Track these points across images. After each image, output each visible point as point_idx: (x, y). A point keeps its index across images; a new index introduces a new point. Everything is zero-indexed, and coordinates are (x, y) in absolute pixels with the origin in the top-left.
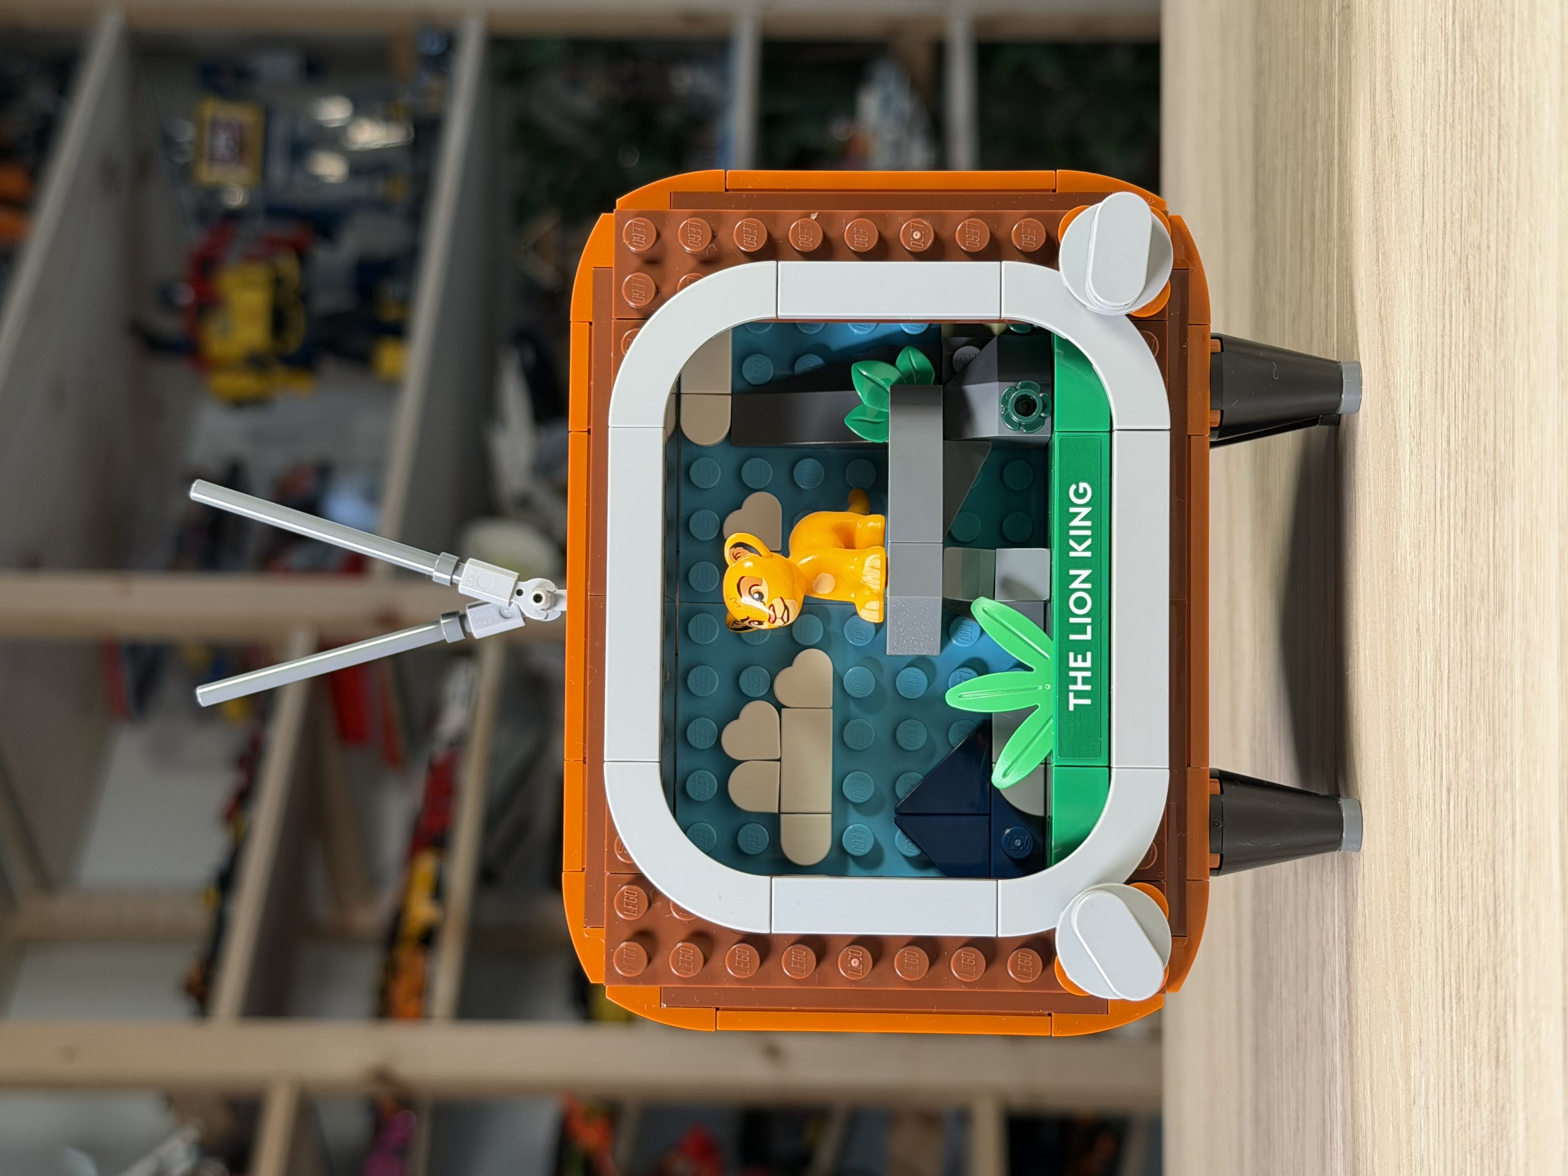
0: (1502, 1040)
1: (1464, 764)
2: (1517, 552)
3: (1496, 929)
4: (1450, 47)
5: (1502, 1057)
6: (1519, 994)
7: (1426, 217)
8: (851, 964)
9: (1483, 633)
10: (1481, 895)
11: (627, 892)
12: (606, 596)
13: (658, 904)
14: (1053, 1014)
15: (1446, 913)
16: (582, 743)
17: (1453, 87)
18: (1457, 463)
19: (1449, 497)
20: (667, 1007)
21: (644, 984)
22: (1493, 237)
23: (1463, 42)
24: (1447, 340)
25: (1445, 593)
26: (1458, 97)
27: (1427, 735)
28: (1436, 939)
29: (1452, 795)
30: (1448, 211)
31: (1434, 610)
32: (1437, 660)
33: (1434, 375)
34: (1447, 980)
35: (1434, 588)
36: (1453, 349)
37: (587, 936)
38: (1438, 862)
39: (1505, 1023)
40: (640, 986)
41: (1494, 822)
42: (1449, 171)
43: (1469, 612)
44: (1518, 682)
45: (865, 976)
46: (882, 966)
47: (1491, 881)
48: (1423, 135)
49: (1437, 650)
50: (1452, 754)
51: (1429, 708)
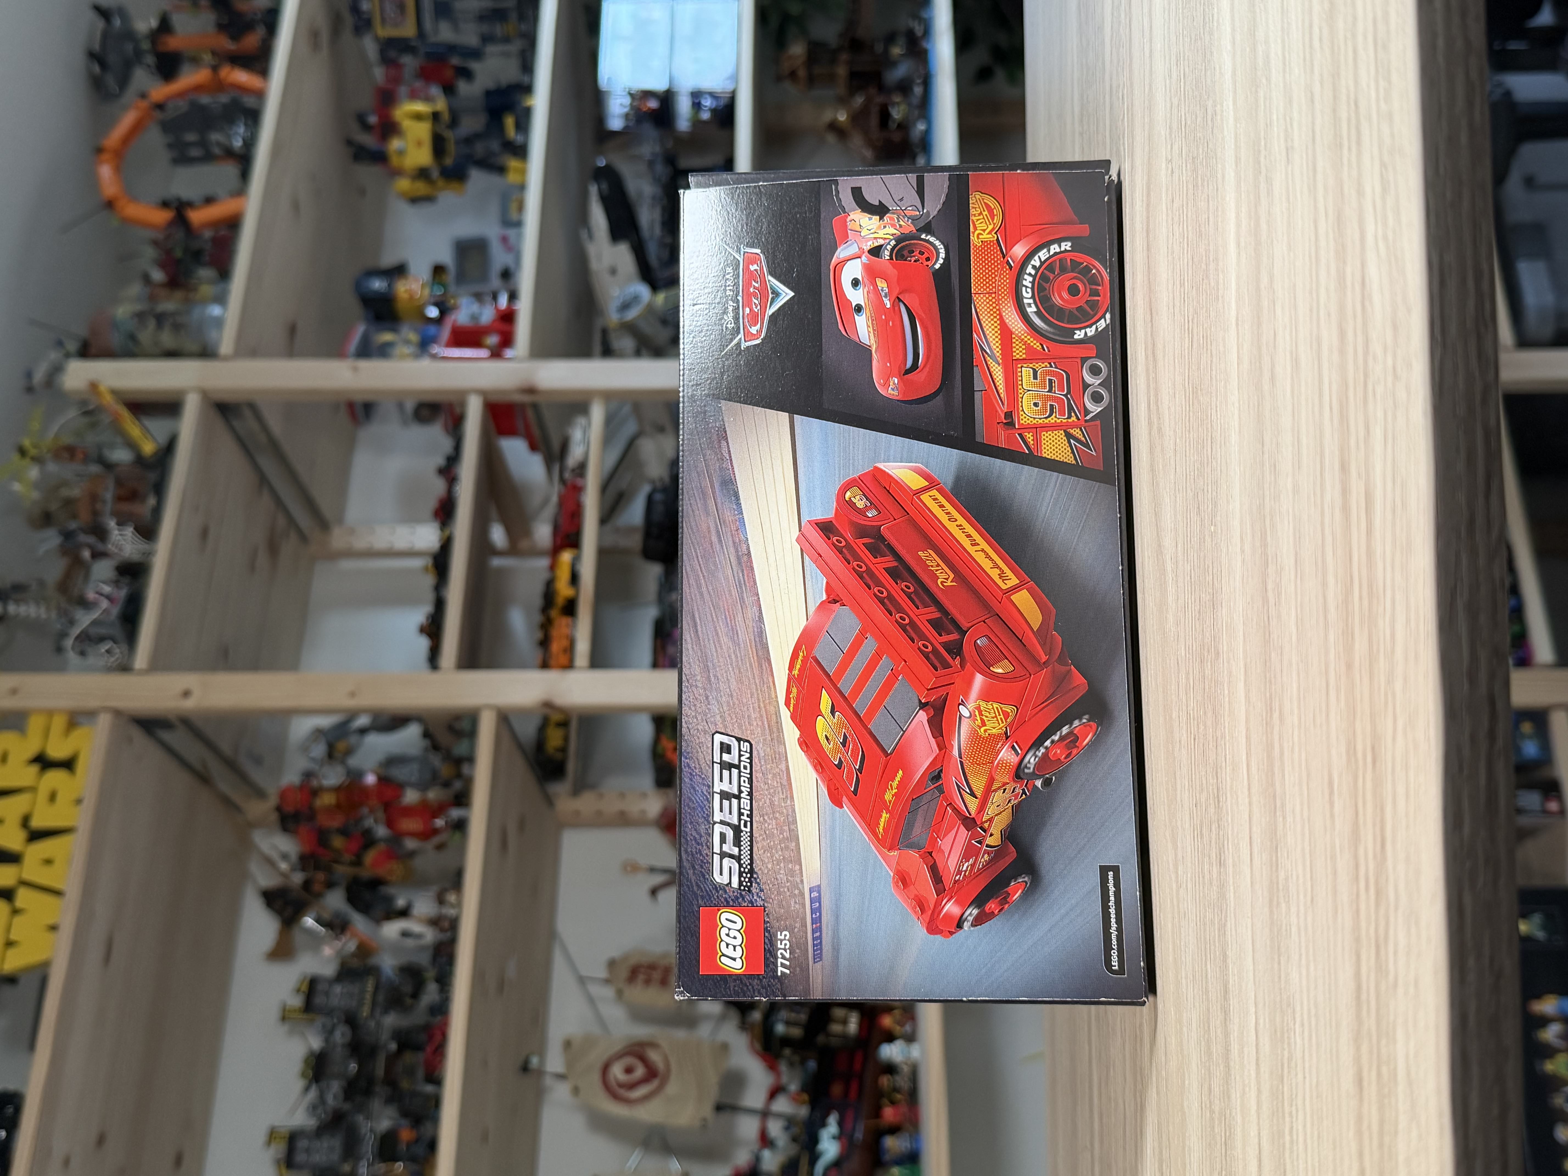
0: (1222, 854)
1: (1202, 727)
2: (1224, 633)
3: (1218, 804)
4: (1187, 395)
5: (1222, 862)
6: (1230, 832)
9: (1209, 667)
10: (1211, 788)
15: (1194, 797)
22: (1210, 487)
23: (1193, 394)
24: (1189, 529)
25: (1191, 647)
26: (1191, 419)
27: (1183, 713)
28: (1190, 809)
29: (1196, 741)
30: (1188, 470)
31: (1186, 656)
32: (1187, 678)
34: (1195, 827)
38: (1190, 772)
39: (1224, 846)
42: (1187, 452)
44: (1226, 692)
47: (1215, 781)
48: (1175, 431)
49: (1188, 674)
50: (1196, 722)
51: (1184, 700)
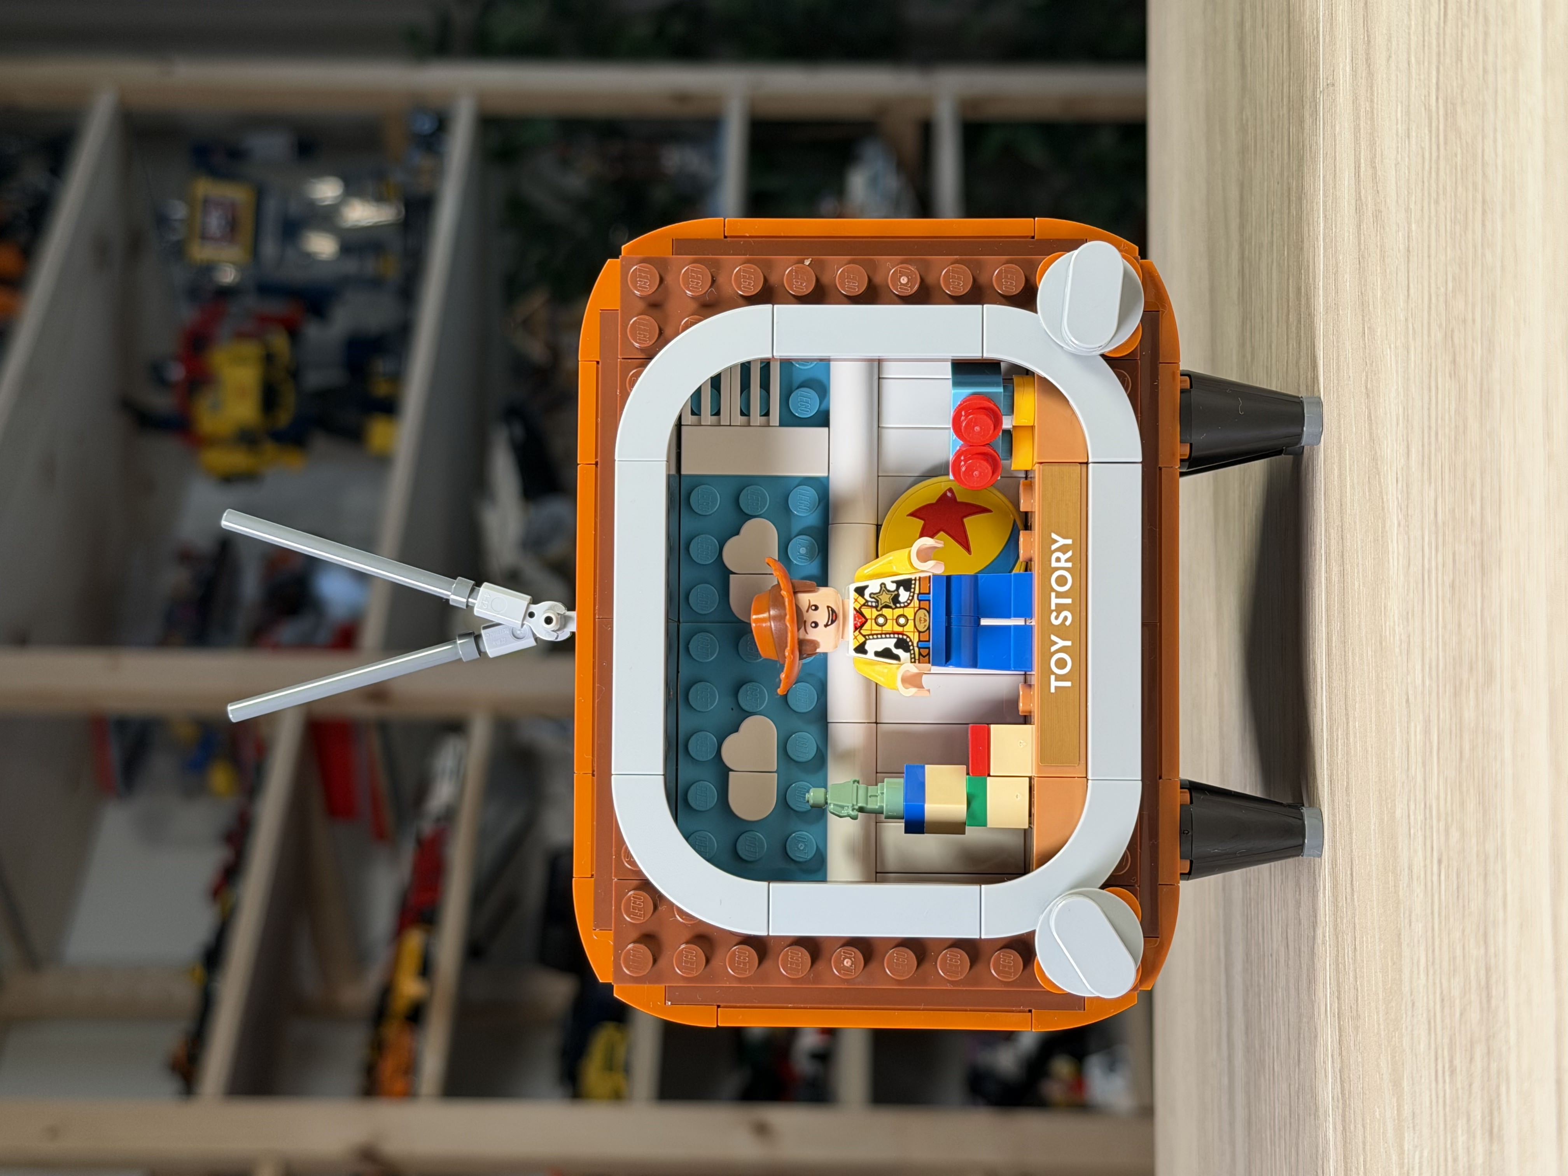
0: (1496, 1113)
1: (1455, 834)
3: (1489, 1001)
4: (1434, 125)
5: (1495, 1130)
7: (1412, 291)
8: (843, 964)
9: (1472, 704)
10: (1473, 965)
11: (633, 897)
12: (613, 618)
13: (662, 908)
14: (1033, 1010)
15: (1438, 985)
16: (591, 757)
17: (1437, 163)
18: (1444, 534)
19: (1437, 569)
20: (671, 1004)
21: (650, 983)
22: (1478, 311)
23: (1446, 119)
24: (1433, 413)
25: (1434, 664)
26: (1442, 173)
27: (1418, 806)
28: (1429, 1011)
29: (1443, 866)
30: (1433, 285)
31: (1423, 681)
32: (1427, 732)
33: (1421, 449)
34: (1440, 1052)
35: (1423, 660)
36: (1440, 421)
37: (596, 938)
38: (1430, 933)
39: (1498, 1095)
40: (646, 986)
41: (1486, 893)
42: (1433, 244)
43: (1458, 683)
44: (1508, 753)
45: (856, 975)
46: (873, 966)
47: (1482, 951)
48: (1408, 210)
49: (1427, 721)
50: (1442, 824)
51: (1419, 779)
